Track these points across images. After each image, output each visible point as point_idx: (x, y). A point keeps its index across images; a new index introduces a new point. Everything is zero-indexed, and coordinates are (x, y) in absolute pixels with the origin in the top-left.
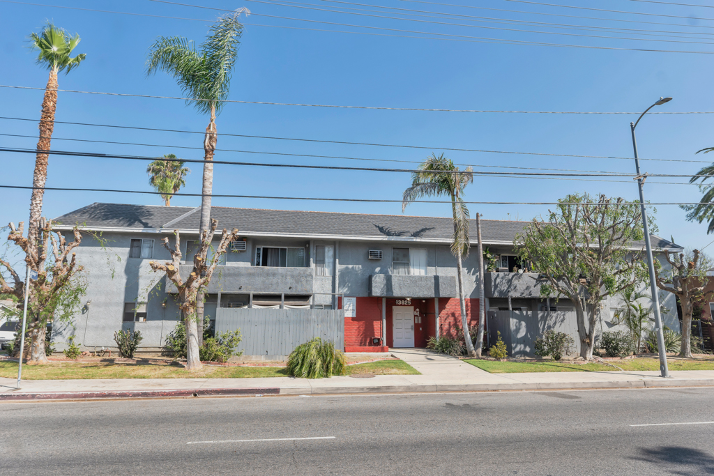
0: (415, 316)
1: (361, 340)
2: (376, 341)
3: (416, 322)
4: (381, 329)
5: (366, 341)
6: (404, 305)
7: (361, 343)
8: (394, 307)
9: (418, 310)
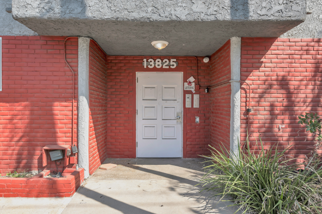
0: (185, 92)
1: (19, 154)
2: (56, 156)
3: (188, 105)
4: (75, 121)
5: (31, 155)
6: (162, 70)
7: (19, 161)
8: (139, 74)
9: (192, 79)
